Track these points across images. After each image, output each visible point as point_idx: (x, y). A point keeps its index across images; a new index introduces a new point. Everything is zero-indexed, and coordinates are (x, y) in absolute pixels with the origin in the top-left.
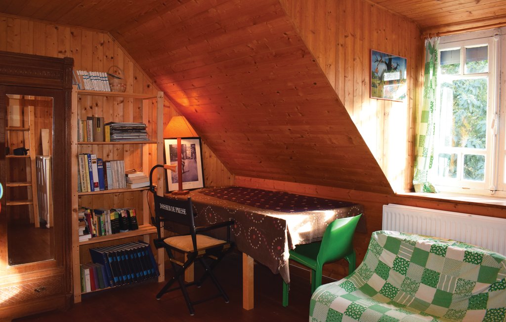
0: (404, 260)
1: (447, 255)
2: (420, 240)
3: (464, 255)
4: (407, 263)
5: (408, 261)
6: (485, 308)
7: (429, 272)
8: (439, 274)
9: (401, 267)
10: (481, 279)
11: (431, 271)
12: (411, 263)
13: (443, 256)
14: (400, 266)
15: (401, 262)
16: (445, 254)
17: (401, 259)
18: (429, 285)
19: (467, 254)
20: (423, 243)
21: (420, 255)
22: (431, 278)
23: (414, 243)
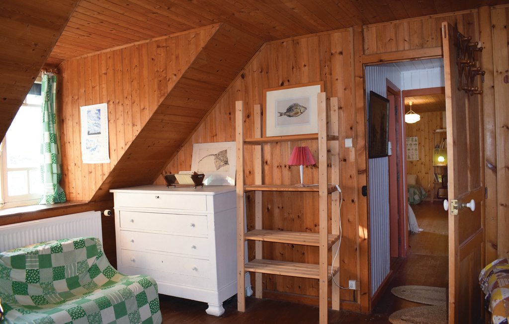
0: (34, 270)
1: (65, 250)
2: (40, 248)
3: (73, 245)
4: (36, 272)
5: (37, 270)
6: (100, 272)
7: (57, 269)
8: (64, 267)
9: (34, 277)
10: (89, 256)
11: (58, 268)
12: (40, 270)
13: (62, 252)
14: (32, 277)
15: (32, 273)
16: (62, 249)
17: (31, 270)
18: (60, 279)
19: (75, 243)
20: (44, 249)
21: (44, 259)
22: (59, 274)
23: (37, 252)
